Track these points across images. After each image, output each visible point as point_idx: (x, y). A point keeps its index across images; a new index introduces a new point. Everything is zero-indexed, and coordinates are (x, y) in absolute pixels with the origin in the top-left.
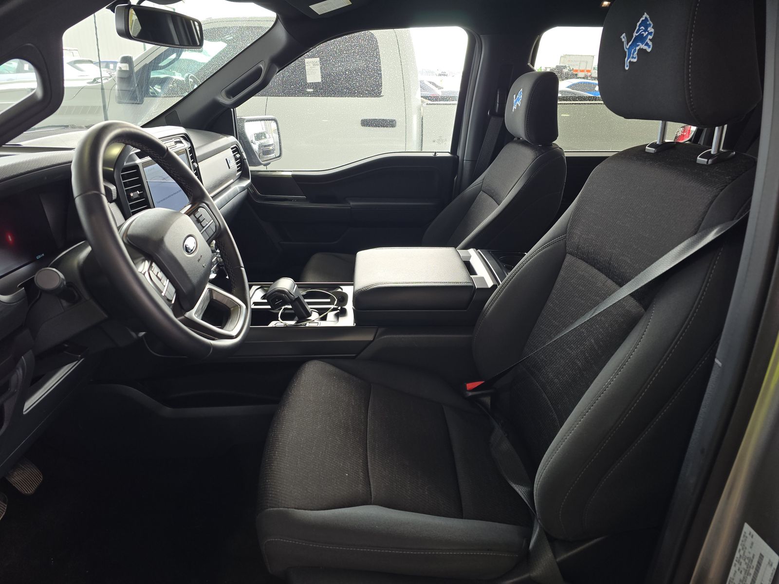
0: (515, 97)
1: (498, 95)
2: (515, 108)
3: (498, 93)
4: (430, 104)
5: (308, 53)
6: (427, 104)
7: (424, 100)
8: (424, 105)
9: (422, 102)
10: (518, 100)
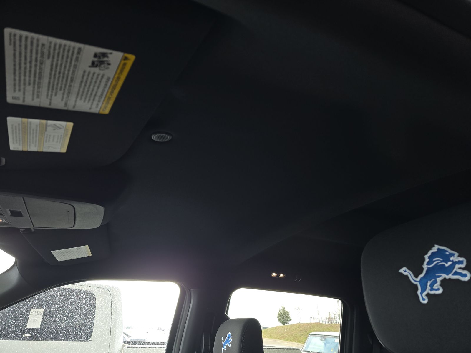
0: (223, 340)
1: (203, 338)
2: (225, 349)
3: (204, 336)
4: (129, 347)
5: (35, 296)
6: (127, 347)
7: (125, 344)
8: (125, 348)
9: (123, 346)
10: (228, 341)
